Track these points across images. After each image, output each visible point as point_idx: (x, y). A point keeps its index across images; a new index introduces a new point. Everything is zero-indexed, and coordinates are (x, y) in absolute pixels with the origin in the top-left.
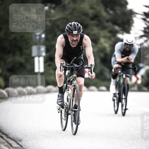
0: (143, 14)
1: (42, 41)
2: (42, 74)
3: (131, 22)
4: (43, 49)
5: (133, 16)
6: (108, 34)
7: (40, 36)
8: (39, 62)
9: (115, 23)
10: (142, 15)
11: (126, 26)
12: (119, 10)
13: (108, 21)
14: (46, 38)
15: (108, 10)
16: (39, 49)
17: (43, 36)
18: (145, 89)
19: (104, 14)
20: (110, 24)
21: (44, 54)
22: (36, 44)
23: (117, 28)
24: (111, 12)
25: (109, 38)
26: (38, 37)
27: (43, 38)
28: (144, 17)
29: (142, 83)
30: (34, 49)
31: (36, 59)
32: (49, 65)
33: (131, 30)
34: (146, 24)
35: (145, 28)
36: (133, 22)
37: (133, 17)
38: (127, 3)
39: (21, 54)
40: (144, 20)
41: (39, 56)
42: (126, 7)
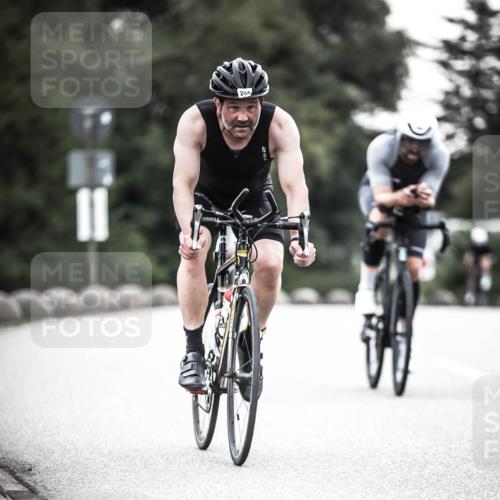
0: (441, 45)
1: (104, 135)
2: (102, 247)
3: (399, 71)
4: (105, 161)
5: (406, 51)
6: (324, 114)
7: (96, 117)
8: (92, 205)
9: (347, 76)
10: (436, 48)
11: (384, 87)
12: (359, 33)
13: (322, 69)
14: (117, 127)
15: (324, 31)
16: (92, 163)
17: (106, 118)
18: (447, 296)
19: (309, 45)
20: (328, 80)
21: (108, 179)
22: (81, 145)
23: (353, 92)
24: (334, 39)
25: (328, 127)
26: (88, 124)
27: (107, 126)
28: (444, 56)
29: (438, 277)
30: (77, 163)
31: (83, 197)
32: (127, 217)
33: (399, 97)
34: (451, 80)
35: (447, 94)
36: (406, 72)
37: (408, 55)
38: (385, 10)
39: (33, 178)
40: (445, 65)
41: (93, 186)
42: (382, 23)
